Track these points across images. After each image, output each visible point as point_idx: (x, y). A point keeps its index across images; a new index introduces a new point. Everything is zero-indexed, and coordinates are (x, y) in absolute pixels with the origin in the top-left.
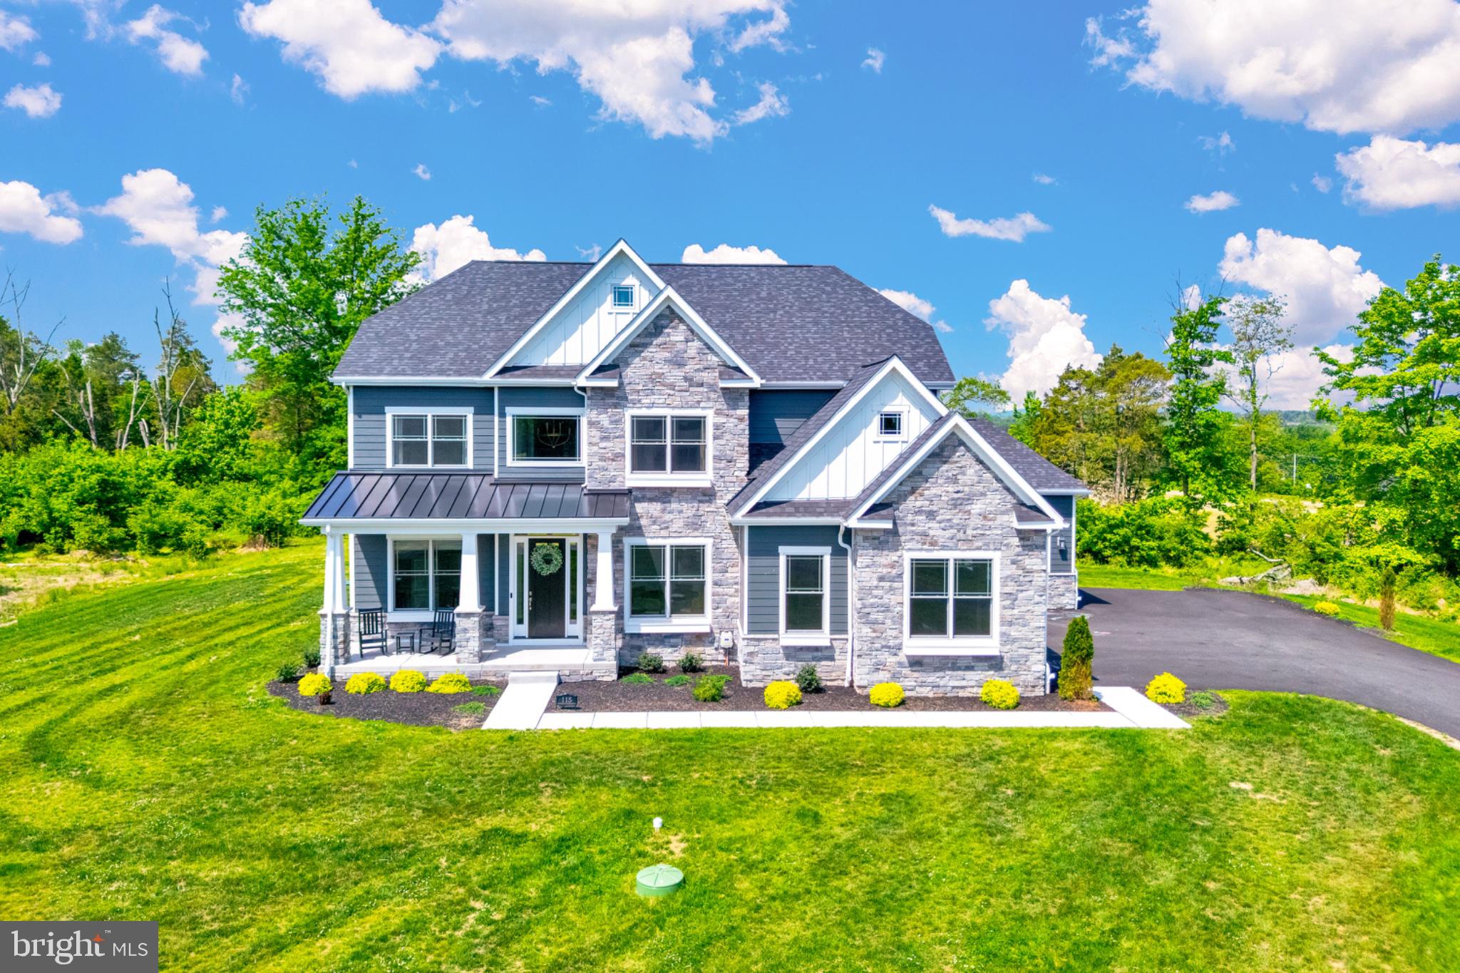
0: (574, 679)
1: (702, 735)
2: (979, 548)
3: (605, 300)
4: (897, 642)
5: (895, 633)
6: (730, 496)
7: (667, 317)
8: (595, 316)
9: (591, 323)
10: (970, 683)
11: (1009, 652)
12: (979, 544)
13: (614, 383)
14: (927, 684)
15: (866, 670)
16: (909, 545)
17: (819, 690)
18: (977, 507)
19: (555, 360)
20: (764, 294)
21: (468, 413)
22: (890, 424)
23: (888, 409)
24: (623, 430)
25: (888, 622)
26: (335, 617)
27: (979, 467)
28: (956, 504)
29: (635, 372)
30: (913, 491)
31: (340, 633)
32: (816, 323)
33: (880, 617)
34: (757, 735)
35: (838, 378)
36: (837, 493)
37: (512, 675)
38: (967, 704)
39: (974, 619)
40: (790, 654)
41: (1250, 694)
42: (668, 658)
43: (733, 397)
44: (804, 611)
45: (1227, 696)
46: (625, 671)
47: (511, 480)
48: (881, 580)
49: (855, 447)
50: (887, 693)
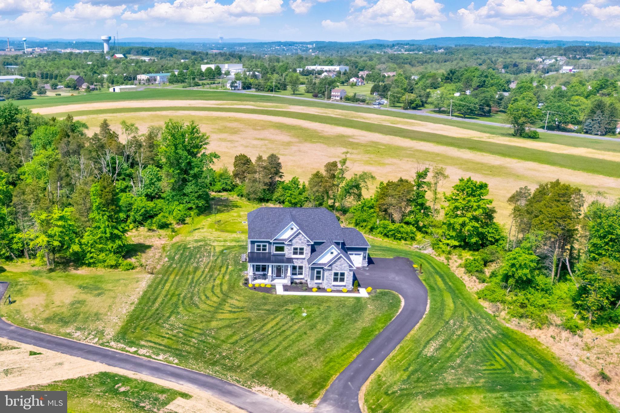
0: (285, 285)
1: (305, 296)
2: (343, 271)
3: (289, 229)
4: (331, 283)
6: (308, 259)
7: (299, 233)
9: (287, 233)
10: (341, 288)
11: (347, 284)
13: (291, 243)
14: (335, 288)
15: (326, 286)
16: (333, 270)
17: (320, 289)
18: (343, 266)
19: (281, 238)
21: (267, 244)
22: (332, 253)
23: (332, 251)
24: (291, 249)
25: (330, 280)
27: (344, 260)
28: (340, 265)
29: (294, 241)
30: (334, 263)
34: (312, 297)
35: (325, 240)
36: (324, 262)
37: (276, 284)
38: (341, 291)
39: (342, 280)
40: (316, 283)
41: (382, 290)
42: (298, 281)
43: (308, 245)
44: (318, 278)
45: (378, 291)
46: (292, 283)
47: (274, 255)
48: (328, 275)
49: (327, 256)
50: (329, 290)
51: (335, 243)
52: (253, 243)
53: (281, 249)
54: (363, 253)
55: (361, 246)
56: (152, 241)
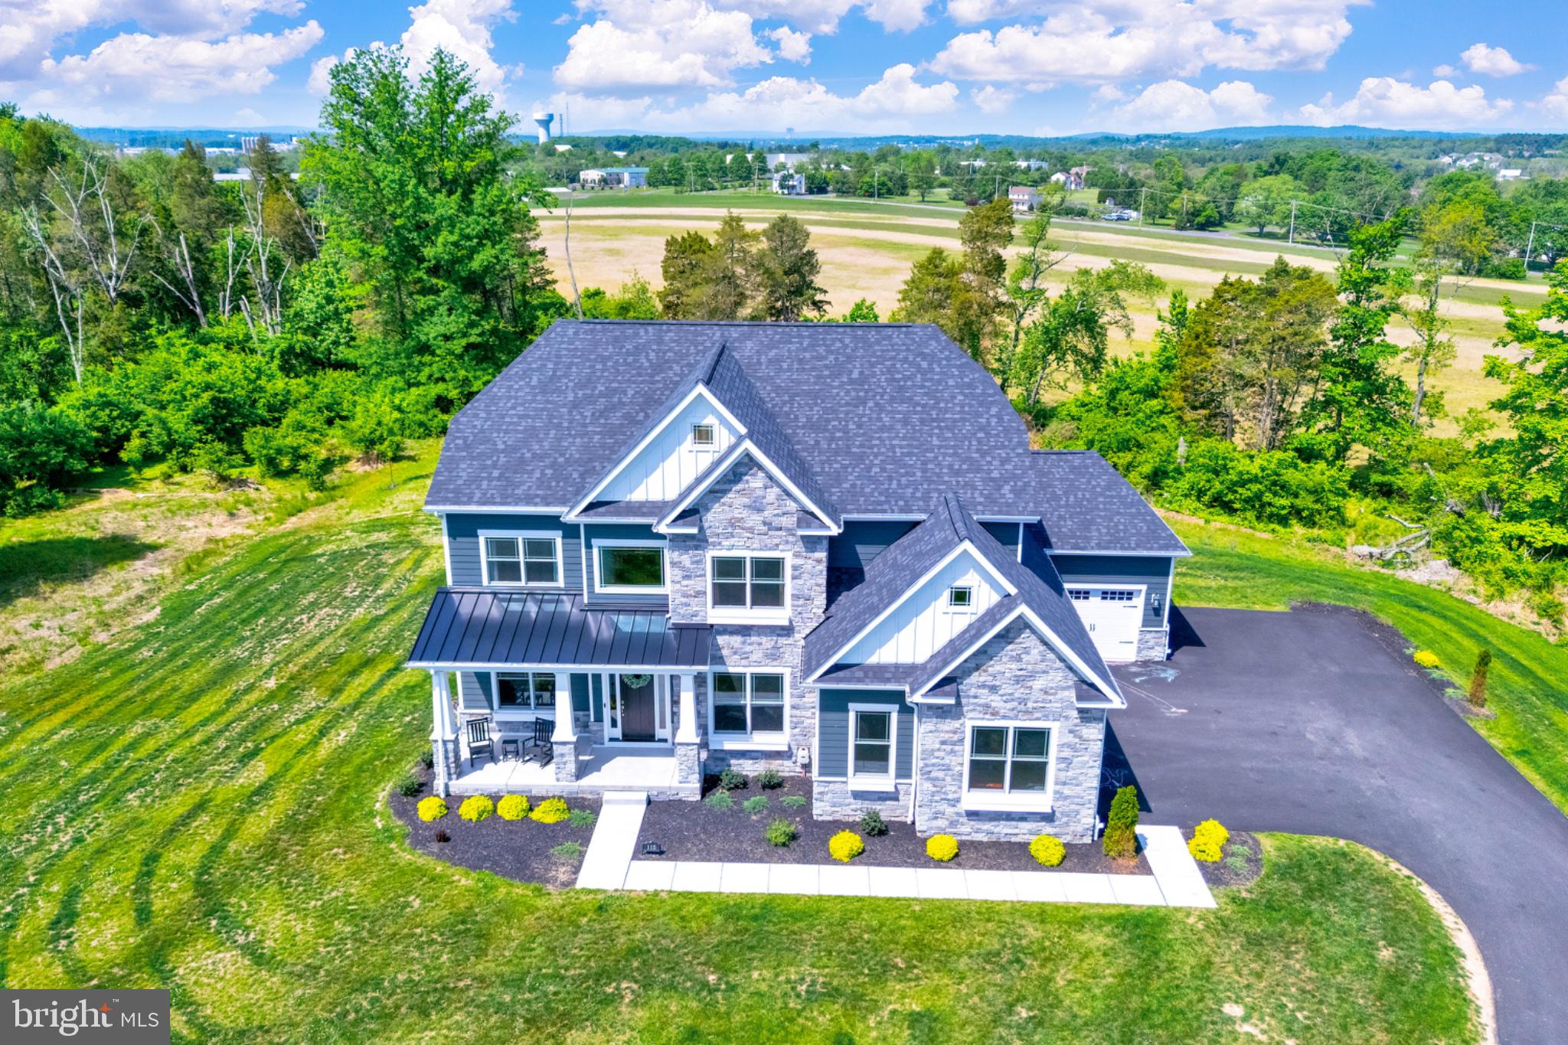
0: (662, 798)
2: (1038, 719)
3: (685, 439)
4: (956, 796)
5: (954, 789)
6: (808, 631)
7: (746, 465)
8: (675, 454)
9: (671, 463)
10: (1020, 832)
11: (1061, 807)
12: (1039, 715)
13: (694, 531)
14: (981, 832)
15: (926, 817)
16: (971, 715)
17: (882, 832)
18: (1038, 684)
19: (638, 495)
20: (855, 375)
21: (557, 537)
22: (961, 596)
23: (960, 583)
24: (704, 569)
25: (948, 779)
26: (445, 742)
27: (1042, 648)
28: (1018, 680)
29: (715, 517)
30: (977, 668)
31: (451, 755)
32: (906, 422)
33: (941, 774)
35: (921, 511)
36: (906, 658)
37: (607, 796)
38: (1017, 856)
39: (1030, 776)
40: (858, 795)
41: (1293, 842)
42: (750, 769)
43: (811, 543)
44: (872, 757)
45: (1269, 843)
46: (710, 783)
47: (600, 606)
48: (939, 743)
49: (928, 614)
50: (941, 846)
51: (987, 526)
52: (462, 527)
54: (1144, 588)
55: (1138, 547)
56: (181, 528)
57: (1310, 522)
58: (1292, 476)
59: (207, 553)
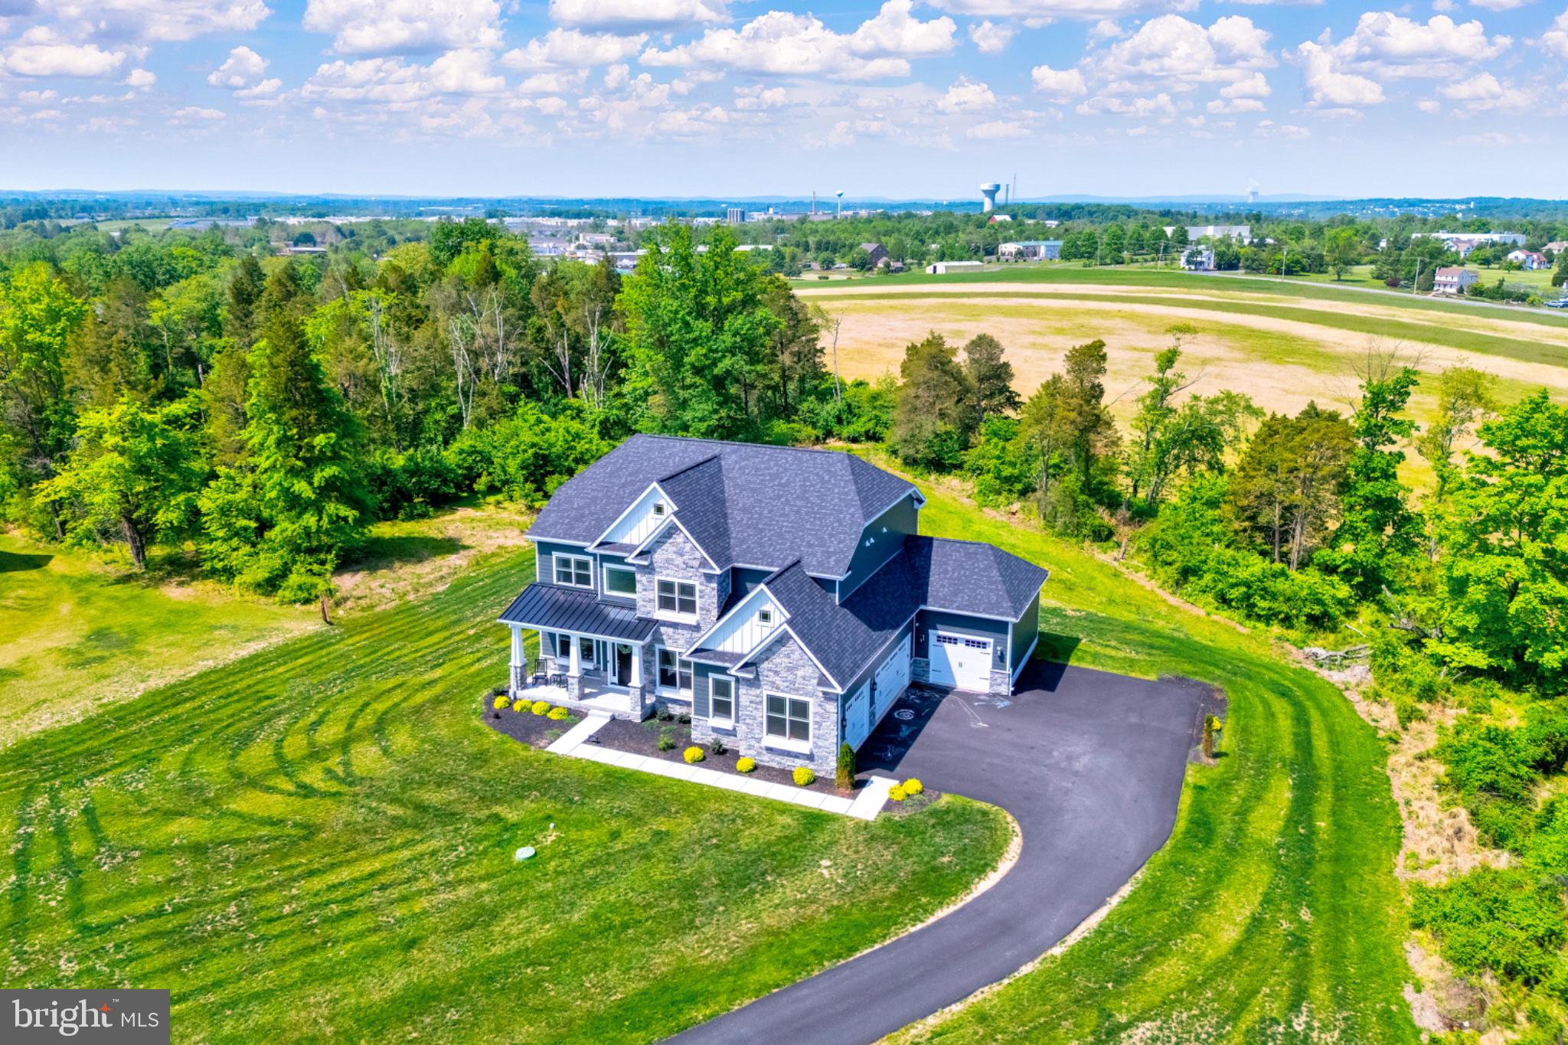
0: (618, 717)
2: (801, 695)
3: (651, 509)
4: (760, 736)
5: (759, 732)
7: (673, 530)
8: (644, 518)
9: (643, 523)
11: (818, 752)
12: (802, 692)
13: (648, 563)
14: (775, 762)
15: (743, 747)
16: (765, 687)
17: (720, 753)
18: (800, 673)
21: (588, 560)
22: (765, 616)
23: (763, 608)
24: (654, 586)
25: (756, 725)
26: (515, 668)
28: (789, 669)
29: (658, 557)
30: (767, 659)
31: (520, 676)
32: (797, 512)
33: (751, 722)
36: (738, 650)
37: (591, 712)
38: (785, 777)
39: (800, 731)
40: (715, 730)
41: (961, 801)
42: (674, 710)
43: (708, 578)
44: (722, 709)
45: (945, 799)
46: (649, 714)
47: (606, 603)
48: (751, 703)
49: (747, 626)
50: (743, 764)
51: (816, 580)
52: (545, 549)
53: (627, 581)
54: (991, 641)
55: (984, 611)
56: (490, 538)
57: (1287, 621)
58: (1281, 585)
59: (493, 555)
